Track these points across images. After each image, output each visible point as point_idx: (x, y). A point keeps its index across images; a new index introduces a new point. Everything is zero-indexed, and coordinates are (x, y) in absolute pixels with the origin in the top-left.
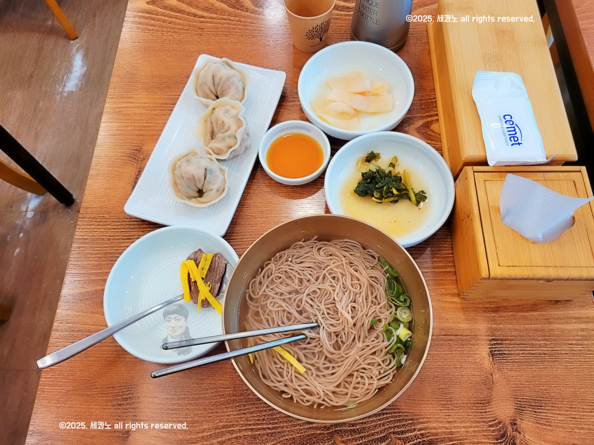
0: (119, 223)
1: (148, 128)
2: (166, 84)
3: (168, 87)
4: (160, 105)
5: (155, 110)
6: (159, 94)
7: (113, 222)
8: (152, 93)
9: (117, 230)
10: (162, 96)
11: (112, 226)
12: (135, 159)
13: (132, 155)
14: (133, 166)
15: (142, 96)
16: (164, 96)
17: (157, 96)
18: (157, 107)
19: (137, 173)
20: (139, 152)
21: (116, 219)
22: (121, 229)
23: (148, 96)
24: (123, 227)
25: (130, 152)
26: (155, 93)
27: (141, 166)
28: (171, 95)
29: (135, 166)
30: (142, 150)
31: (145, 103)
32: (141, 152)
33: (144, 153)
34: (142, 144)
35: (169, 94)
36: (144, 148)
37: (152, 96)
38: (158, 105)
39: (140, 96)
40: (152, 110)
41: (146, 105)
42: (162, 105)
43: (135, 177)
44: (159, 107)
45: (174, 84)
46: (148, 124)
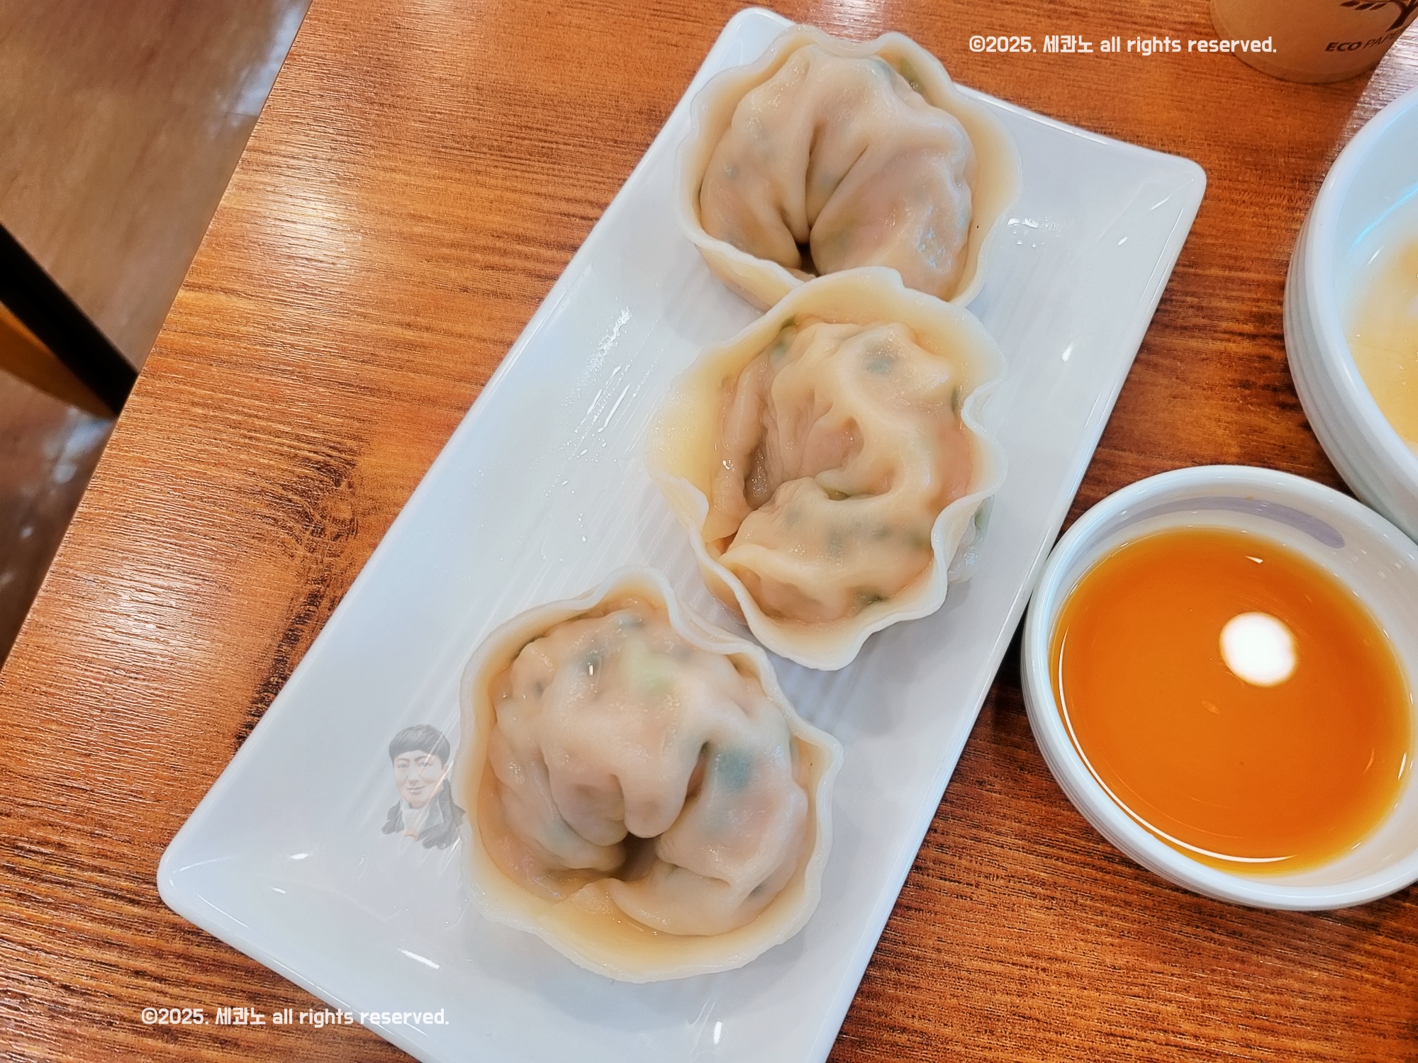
0: (136, 910)
1: (406, 357)
2: (541, 135)
3: (548, 155)
4: (490, 242)
5: (461, 262)
6: (493, 182)
7: (107, 895)
8: (462, 170)
9: (111, 956)
10: (508, 195)
11: (93, 919)
12: (306, 516)
13: (296, 491)
14: (286, 559)
15: (412, 180)
16: (516, 196)
17: (484, 192)
18: (475, 248)
19: (299, 608)
20: (337, 483)
21: (127, 878)
22: (135, 952)
23: (442, 184)
24: (151, 940)
25: (287, 476)
26: (479, 172)
27: (329, 566)
28: (553, 197)
29: (297, 561)
30: (353, 472)
31: (418, 218)
32: (344, 484)
33: (359, 491)
34: (361, 440)
35: (543, 190)
36: (363, 462)
37: (460, 188)
38: (482, 242)
39: (399, 177)
40: (446, 259)
41: (418, 229)
42: (499, 244)
43: (283, 625)
44: (485, 248)
45: (576, 141)
46: (409, 334)
